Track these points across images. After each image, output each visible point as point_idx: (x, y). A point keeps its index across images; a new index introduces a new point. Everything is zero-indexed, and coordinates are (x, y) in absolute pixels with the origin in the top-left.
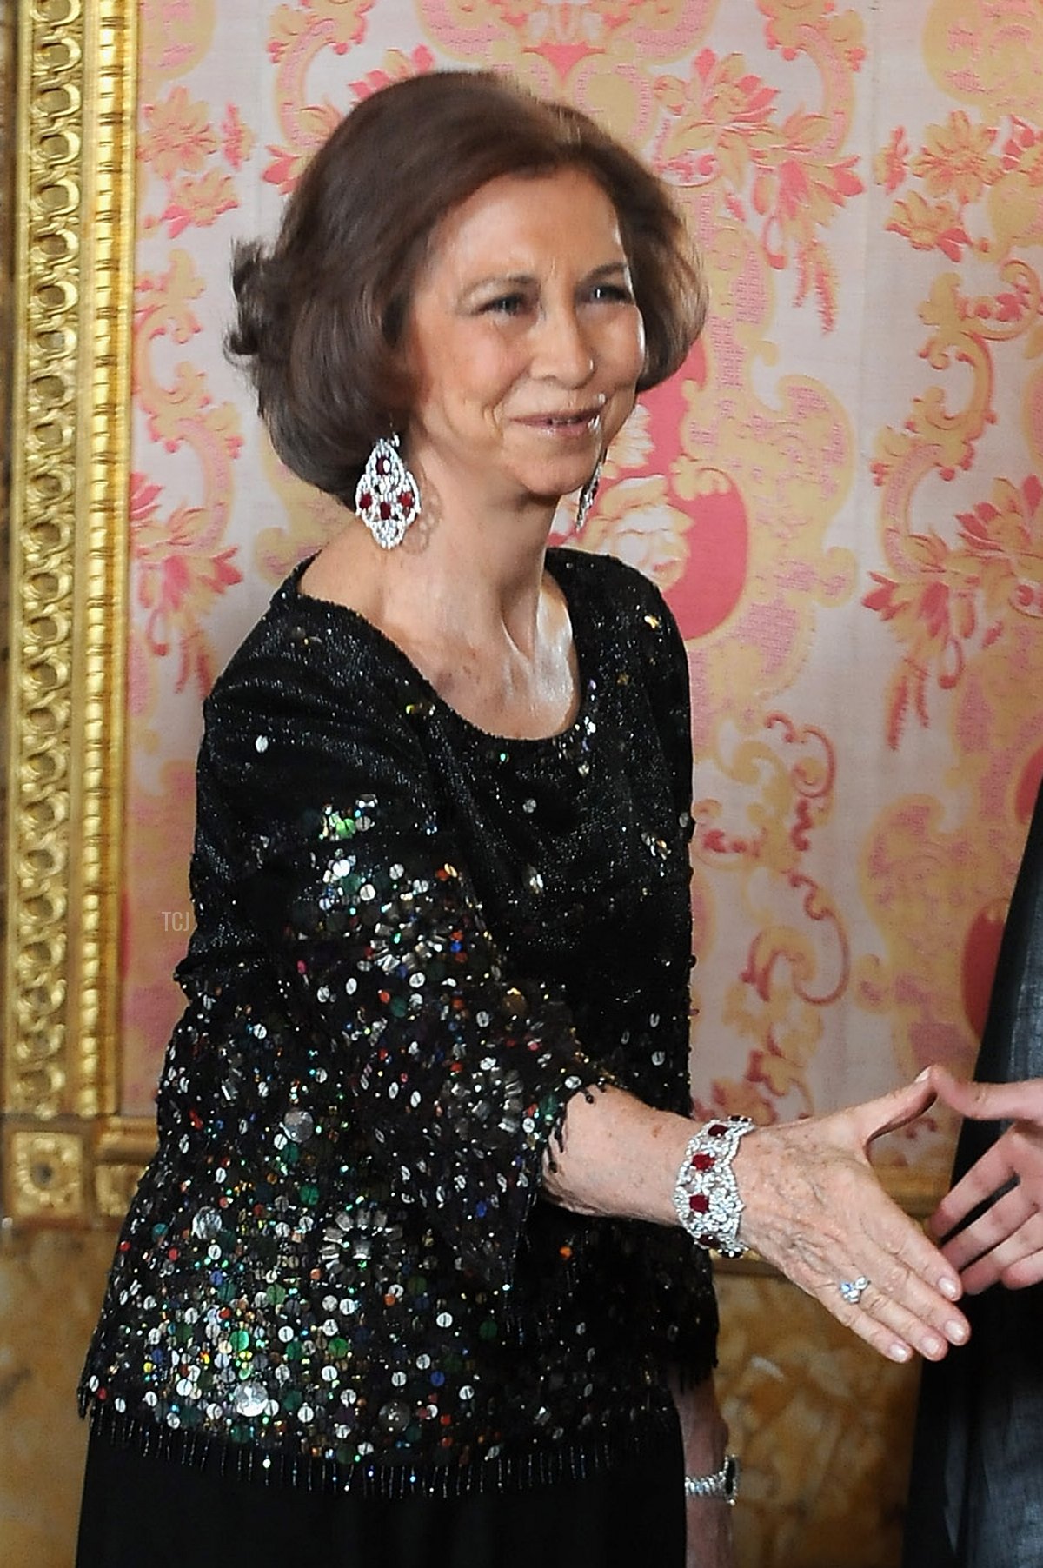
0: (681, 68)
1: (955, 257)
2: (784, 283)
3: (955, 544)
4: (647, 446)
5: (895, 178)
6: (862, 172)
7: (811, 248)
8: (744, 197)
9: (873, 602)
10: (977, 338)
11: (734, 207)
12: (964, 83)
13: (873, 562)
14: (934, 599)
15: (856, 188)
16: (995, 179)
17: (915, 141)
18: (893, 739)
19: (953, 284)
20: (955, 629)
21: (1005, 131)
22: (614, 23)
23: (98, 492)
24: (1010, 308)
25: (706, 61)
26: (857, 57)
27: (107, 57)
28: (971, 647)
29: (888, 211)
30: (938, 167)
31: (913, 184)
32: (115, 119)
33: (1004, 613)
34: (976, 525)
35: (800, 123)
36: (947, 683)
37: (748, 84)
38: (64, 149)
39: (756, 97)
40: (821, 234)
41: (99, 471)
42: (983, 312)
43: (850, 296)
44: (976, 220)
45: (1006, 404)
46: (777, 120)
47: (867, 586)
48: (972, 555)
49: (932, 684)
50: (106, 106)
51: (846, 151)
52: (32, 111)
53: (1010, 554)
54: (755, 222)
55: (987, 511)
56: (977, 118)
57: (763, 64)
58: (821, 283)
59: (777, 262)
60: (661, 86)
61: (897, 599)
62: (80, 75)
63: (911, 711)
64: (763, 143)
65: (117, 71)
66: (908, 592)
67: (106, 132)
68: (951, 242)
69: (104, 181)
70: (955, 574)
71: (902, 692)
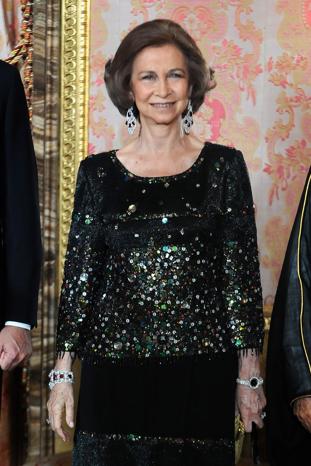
0: (219, 44)
1: (285, 87)
2: (244, 94)
3: (285, 156)
4: (211, 134)
5: (270, 69)
6: (262, 67)
7: (250, 86)
8: (234, 74)
9: (266, 170)
10: (290, 107)
11: (232, 77)
12: (287, 46)
13: (265, 161)
14: (280, 169)
15: (261, 71)
16: (294, 68)
17: (275, 60)
18: (271, 203)
19: (284, 94)
20: (285, 176)
21: (296, 57)
22: (203, 33)
23: (81, 148)
24: (298, 99)
25: (225, 42)
26: (261, 40)
27: (82, 44)
28: (289, 181)
29: (268, 76)
30: (280, 66)
31: (274, 70)
32: (84, 58)
33: (297, 172)
34: (290, 152)
35: (247, 56)
36: (283, 189)
37: (235, 47)
38: (72, 66)
39: (237, 50)
40: (253, 83)
41: (81, 142)
42: (291, 100)
43: (260, 97)
44: (289, 79)
45: (297, 122)
46: (242, 55)
47: (264, 167)
48: (289, 159)
49: (280, 190)
50: (82, 55)
51: (258, 63)
52: (64, 57)
53: (298, 158)
54: (237, 80)
55: (293, 148)
56: (289, 54)
57: (239, 42)
58: (253, 94)
59: (242, 89)
60: (214, 48)
61: (271, 169)
62: (76, 48)
63: (275, 195)
64: (239, 61)
65: (85, 47)
66: (274, 168)
67: (82, 61)
68: (283, 84)
69: (82, 73)
70: (285, 164)
71: (273, 192)
